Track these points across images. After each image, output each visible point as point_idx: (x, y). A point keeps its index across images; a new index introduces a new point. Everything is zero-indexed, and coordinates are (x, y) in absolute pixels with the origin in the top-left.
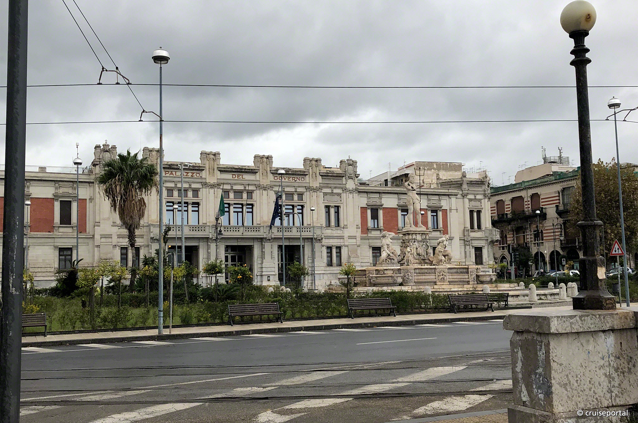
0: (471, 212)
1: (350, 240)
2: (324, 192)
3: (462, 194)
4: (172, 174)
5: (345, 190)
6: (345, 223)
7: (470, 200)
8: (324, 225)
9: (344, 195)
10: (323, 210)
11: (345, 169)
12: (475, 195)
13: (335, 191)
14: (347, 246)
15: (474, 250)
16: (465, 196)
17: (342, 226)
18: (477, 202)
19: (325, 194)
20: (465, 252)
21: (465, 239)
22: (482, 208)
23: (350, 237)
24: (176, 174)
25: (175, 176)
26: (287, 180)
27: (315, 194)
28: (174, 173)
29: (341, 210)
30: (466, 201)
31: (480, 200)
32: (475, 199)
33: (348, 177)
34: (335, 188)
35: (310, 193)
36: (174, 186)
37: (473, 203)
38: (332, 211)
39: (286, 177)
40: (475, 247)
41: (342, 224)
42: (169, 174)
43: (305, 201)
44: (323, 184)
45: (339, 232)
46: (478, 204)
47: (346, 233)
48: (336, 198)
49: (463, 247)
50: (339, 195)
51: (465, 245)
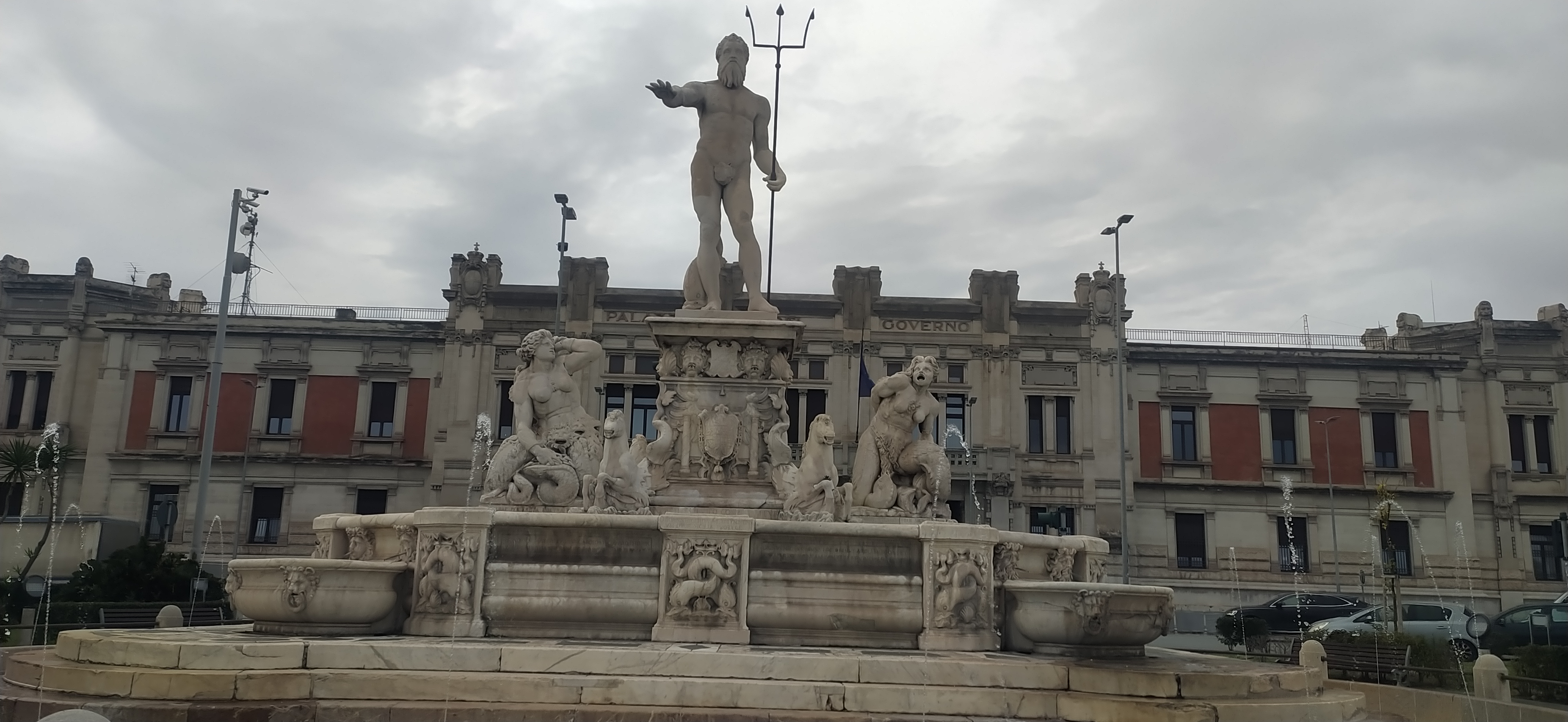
0: (1515, 423)
1: (1102, 493)
2: (1024, 359)
3: (1479, 369)
4: (623, 317)
5: (1087, 353)
6: (1088, 445)
7: (1509, 386)
8: (1023, 449)
9: (1082, 369)
10: (1023, 409)
11: (1088, 300)
12: (1527, 370)
13: (1058, 356)
14: (1092, 508)
15: (1527, 534)
16: (1491, 374)
17: (1079, 452)
18: (1536, 391)
19: (1028, 365)
20: (1498, 540)
21: (1496, 501)
22: (1556, 410)
23: (1101, 484)
24: (632, 318)
25: (629, 322)
26: (918, 330)
27: (997, 367)
28: (628, 315)
29: (1076, 410)
30: (1495, 388)
31: (1544, 386)
32: (1528, 384)
33: (1098, 318)
34: (1059, 348)
35: (984, 364)
36: (625, 346)
37: (1520, 395)
38: (1049, 411)
39: (918, 322)
40: (1531, 527)
41: (1077, 447)
42: (615, 319)
43: (969, 385)
44: (1020, 337)
45: (1067, 467)
46: (1538, 396)
47: (1089, 472)
48: (1061, 376)
49: (1488, 526)
50: (1070, 367)
51: (1496, 520)
